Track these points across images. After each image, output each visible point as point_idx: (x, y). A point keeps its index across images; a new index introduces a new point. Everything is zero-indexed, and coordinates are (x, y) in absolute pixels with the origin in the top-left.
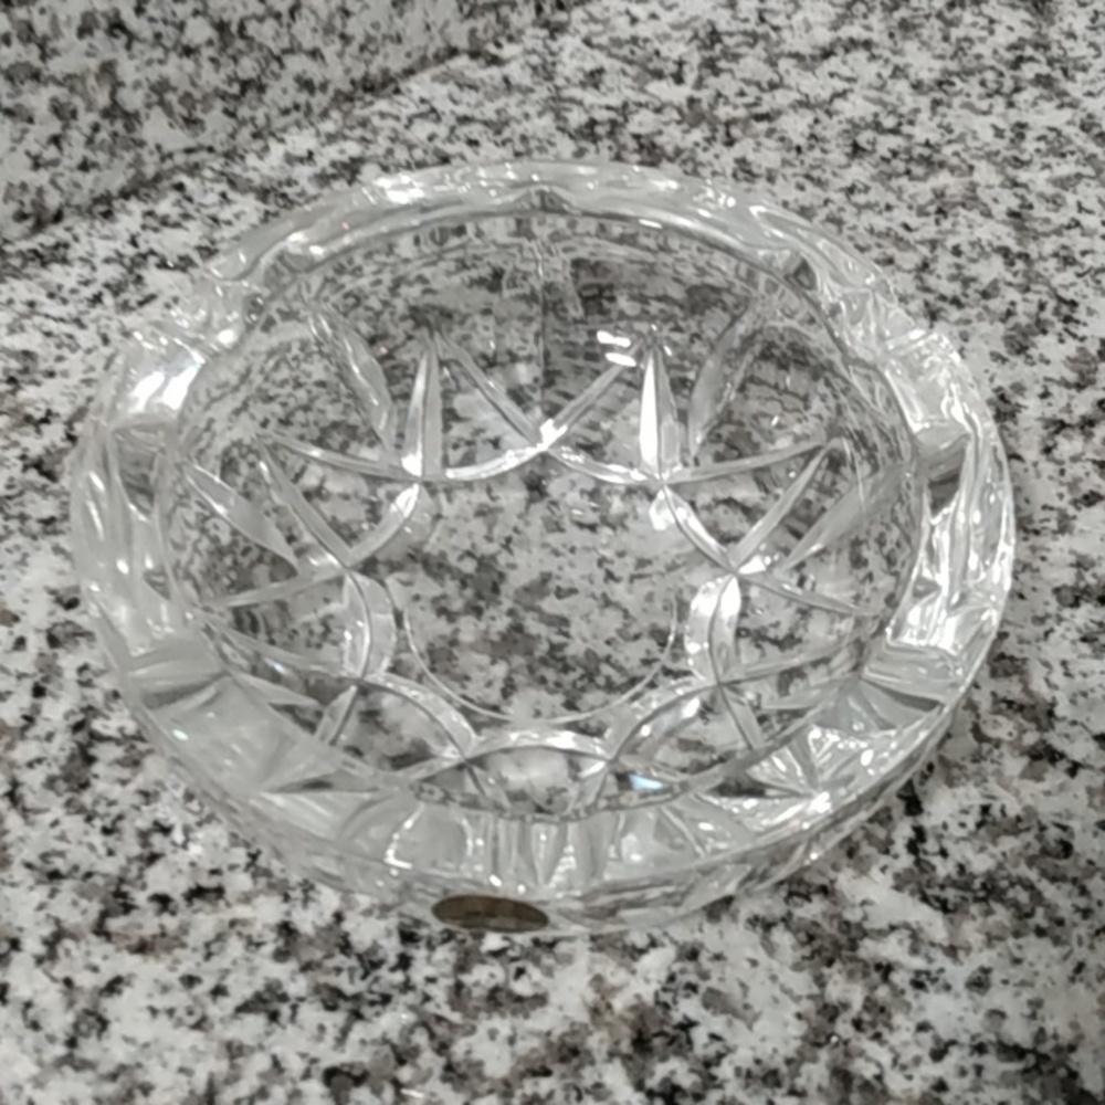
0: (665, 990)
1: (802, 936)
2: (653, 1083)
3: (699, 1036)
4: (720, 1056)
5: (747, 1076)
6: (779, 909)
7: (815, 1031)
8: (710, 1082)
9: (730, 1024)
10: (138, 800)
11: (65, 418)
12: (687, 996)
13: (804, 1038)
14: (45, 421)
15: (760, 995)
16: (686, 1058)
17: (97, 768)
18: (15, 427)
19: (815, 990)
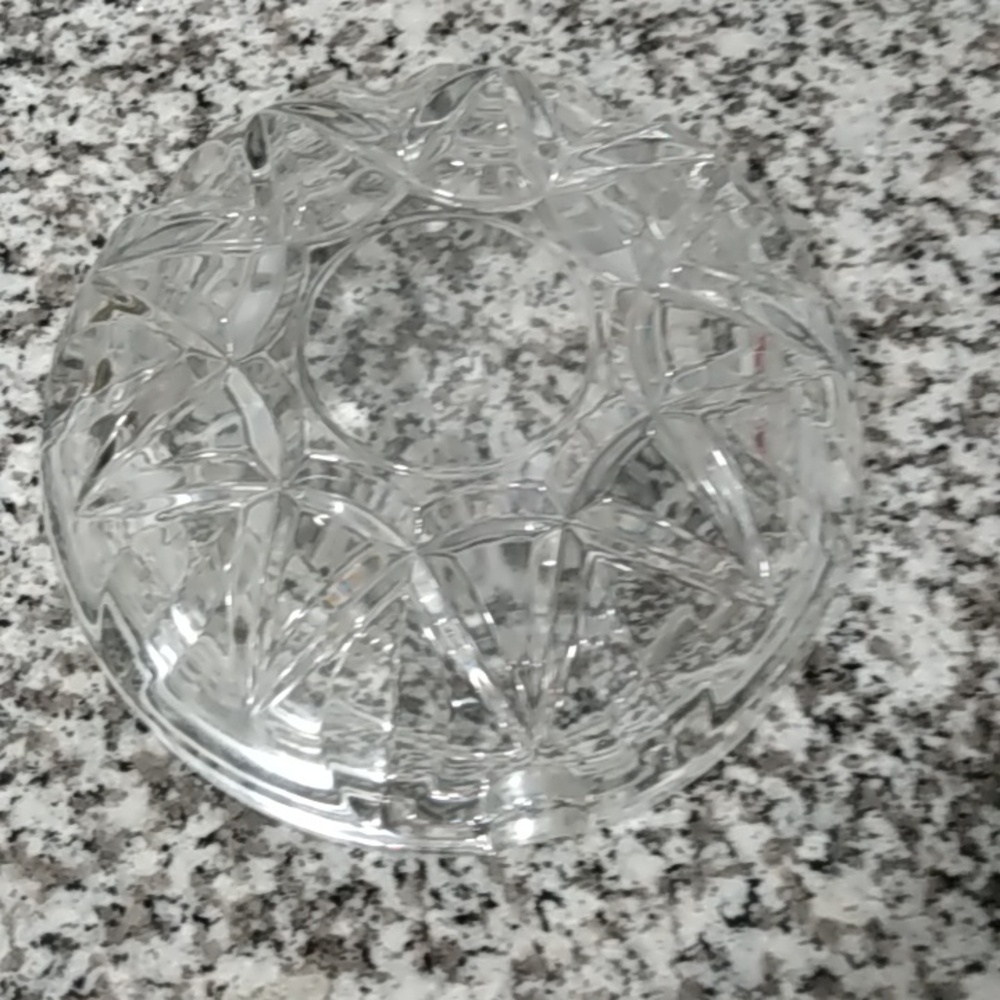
0: (837, 634)
1: (963, 601)
2: (819, 711)
3: (863, 676)
4: (880, 695)
5: (902, 715)
6: (945, 575)
7: (966, 683)
8: (869, 716)
9: (890, 668)
10: (395, 397)
11: (327, 40)
12: (856, 641)
13: (956, 688)
14: (308, 41)
15: (919, 648)
16: (850, 695)
17: (365, 368)
18: (282, 45)
19: (969, 648)
